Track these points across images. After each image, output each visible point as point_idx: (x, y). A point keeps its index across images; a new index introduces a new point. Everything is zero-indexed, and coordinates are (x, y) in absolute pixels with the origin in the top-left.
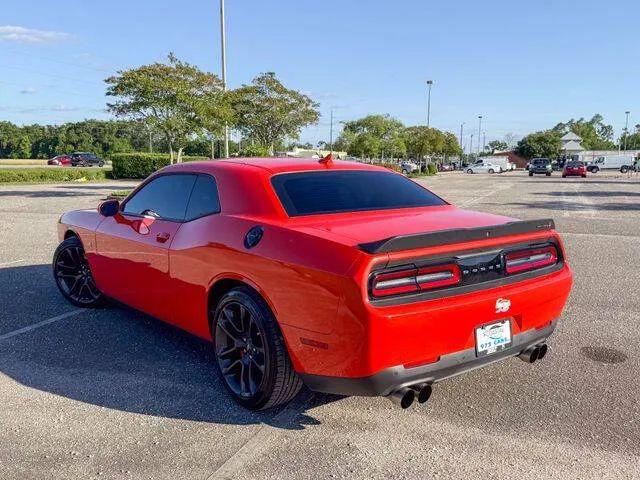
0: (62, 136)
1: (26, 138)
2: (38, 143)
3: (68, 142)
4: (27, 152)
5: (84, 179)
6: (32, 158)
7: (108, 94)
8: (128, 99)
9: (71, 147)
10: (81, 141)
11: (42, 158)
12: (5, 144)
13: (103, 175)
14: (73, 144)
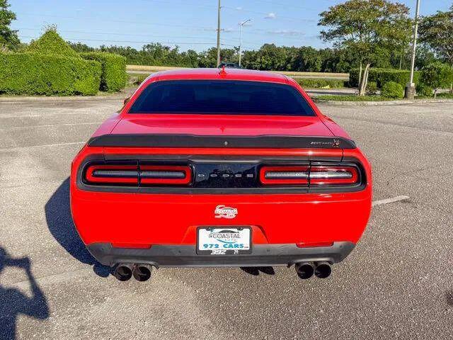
0: (342, 56)
1: (319, 57)
2: (326, 61)
3: (346, 60)
4: (319, 68)
5: (328, 87)
6: (322, 71)
7: (319, 24)
8: (335, 28)
9: (347, 64)
10: (355, 59)
11: (327, 72)
12: (306, 62)
13: (343, 84)
14: (349, 62)
